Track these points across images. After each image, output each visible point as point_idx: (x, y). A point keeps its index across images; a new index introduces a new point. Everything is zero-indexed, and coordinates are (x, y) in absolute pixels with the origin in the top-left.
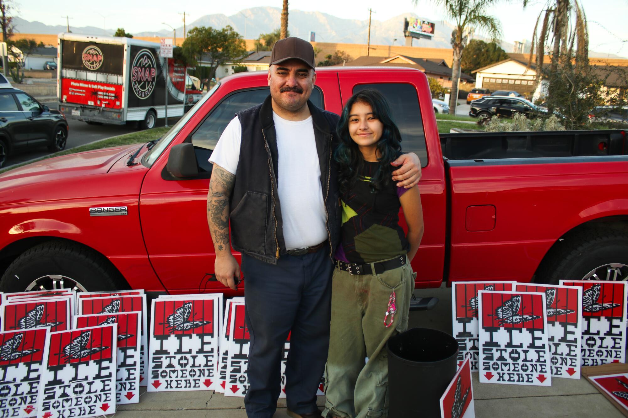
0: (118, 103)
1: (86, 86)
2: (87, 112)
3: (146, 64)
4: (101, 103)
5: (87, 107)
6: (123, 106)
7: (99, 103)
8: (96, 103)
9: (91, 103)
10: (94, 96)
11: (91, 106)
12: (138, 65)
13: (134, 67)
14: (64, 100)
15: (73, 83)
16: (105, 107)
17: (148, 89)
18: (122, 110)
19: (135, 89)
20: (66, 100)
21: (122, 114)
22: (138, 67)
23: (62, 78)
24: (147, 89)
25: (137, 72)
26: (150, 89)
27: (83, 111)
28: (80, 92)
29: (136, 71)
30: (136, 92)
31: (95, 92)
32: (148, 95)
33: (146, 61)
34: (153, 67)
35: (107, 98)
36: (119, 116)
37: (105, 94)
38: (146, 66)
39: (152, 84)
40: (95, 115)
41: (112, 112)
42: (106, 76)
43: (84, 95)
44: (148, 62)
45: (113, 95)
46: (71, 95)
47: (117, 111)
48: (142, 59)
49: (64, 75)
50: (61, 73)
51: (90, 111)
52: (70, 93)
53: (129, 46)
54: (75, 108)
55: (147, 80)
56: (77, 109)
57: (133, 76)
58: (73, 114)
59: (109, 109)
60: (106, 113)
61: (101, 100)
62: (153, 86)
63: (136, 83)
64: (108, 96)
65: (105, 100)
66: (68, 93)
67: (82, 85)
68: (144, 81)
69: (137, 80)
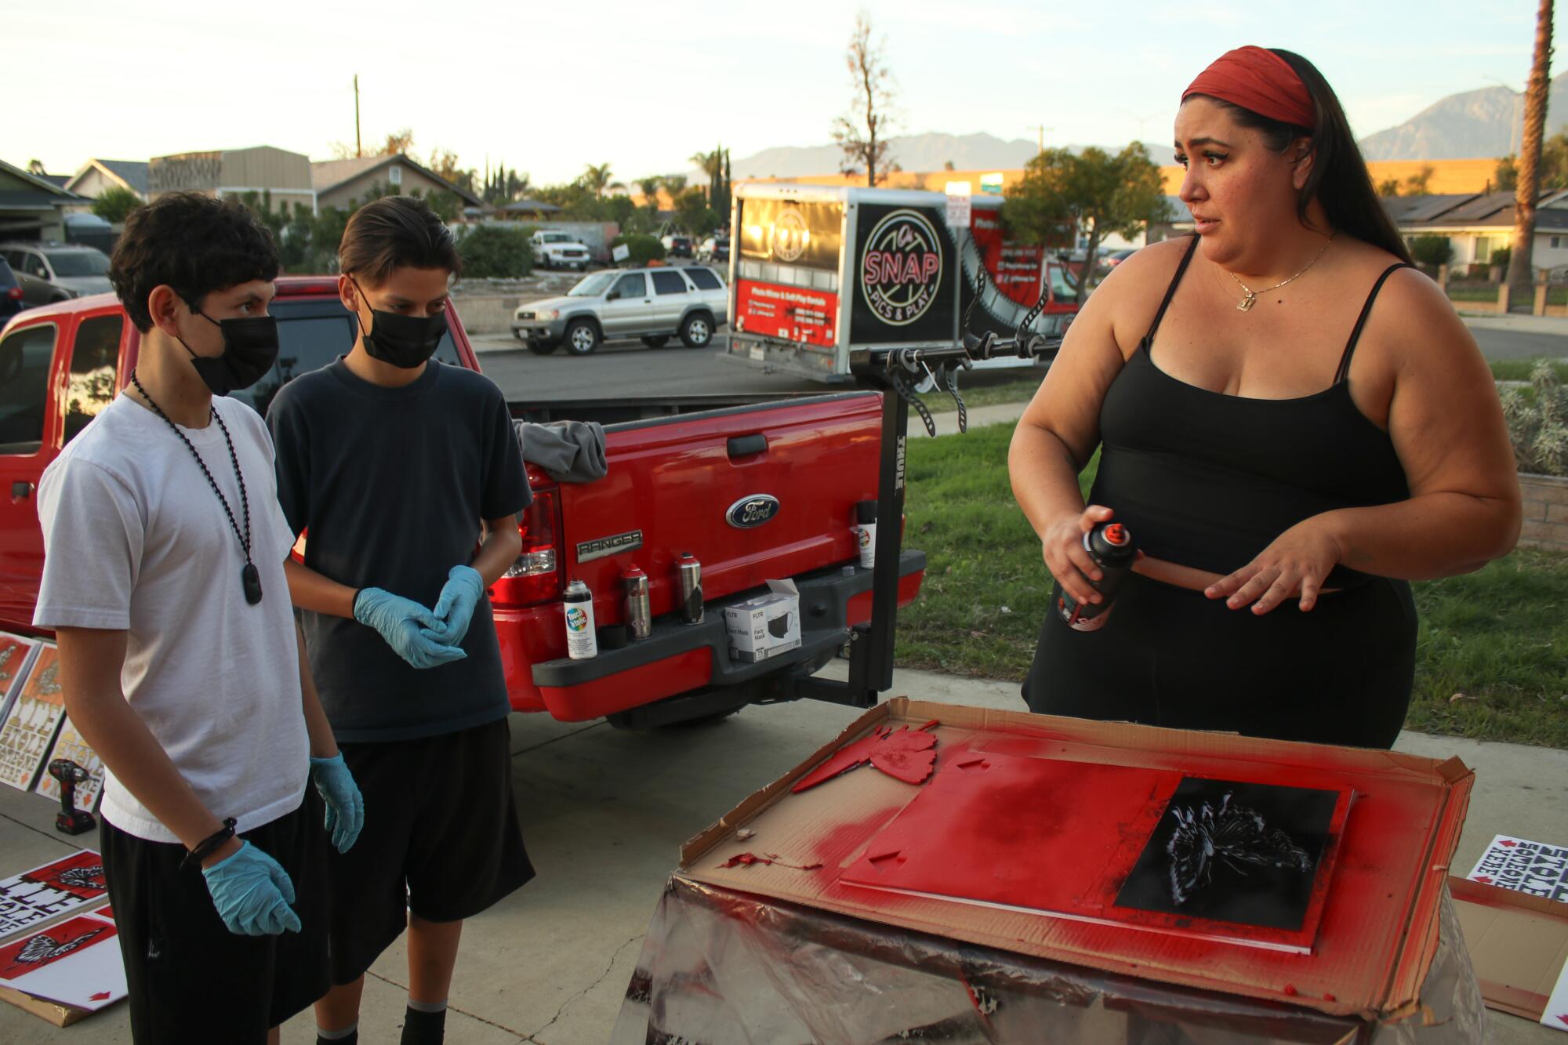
0: (829, 334)
1: (775, 295)
2: (775, 351)
3: (907, 244)
4: (800, 333)
5: (775, 340)
6: (837, 341)
7: (796, 332)
8: (791, 333)
9: (783, 333)
10: (789, 317)
11: (783, 339)
12: (882, 247)
13: (869, 251)
14: (739, 325)
15: (755, 291)
16: (807, 342)
17: (916, 303)
18: (834, 350)
19: (873, 302)
20: (742, 326)
21: (835, 358)
22: (882, 253)
23: (738, 279)
24: (911, 301)
25: (879, 264)
26: (921, 302)
27: (769, 350)
28: (765, 309)
29: (874, 262)
30: (877, 309)
31: (790, 309)
32: (913, 315)
33: (909, 238)
34: (930, 250)
35: (810, 321)
36: (830, 363)
37: (809, 312)
38: (908, 248)
39: (927, 288)
40: (788, 360)
41: (817, 353)
42: (810, 273)
43: (772, 315)
44: (915, 238)
45: (821, 315)
46: (752, 316)
47: (826, 350)
48: (894, 234)
49: (741, 273)
50: (737, 268)
51: (782, 350)
52: (750, 311)
53: (852, 207)
54: (756, 344)
55: (911, 281)
56: (759, 346)
57: (867, 272)
58: (752, 356)
59: (812, 347)
60: (809, 357)
61: (801, 326)
62: (929, 295)
63: (874, 288)
64: (813, 317)
65: (808, 326)
66: (747, 311)
67: (770, 293)
68: (901, 283)
69: (880, 282)
